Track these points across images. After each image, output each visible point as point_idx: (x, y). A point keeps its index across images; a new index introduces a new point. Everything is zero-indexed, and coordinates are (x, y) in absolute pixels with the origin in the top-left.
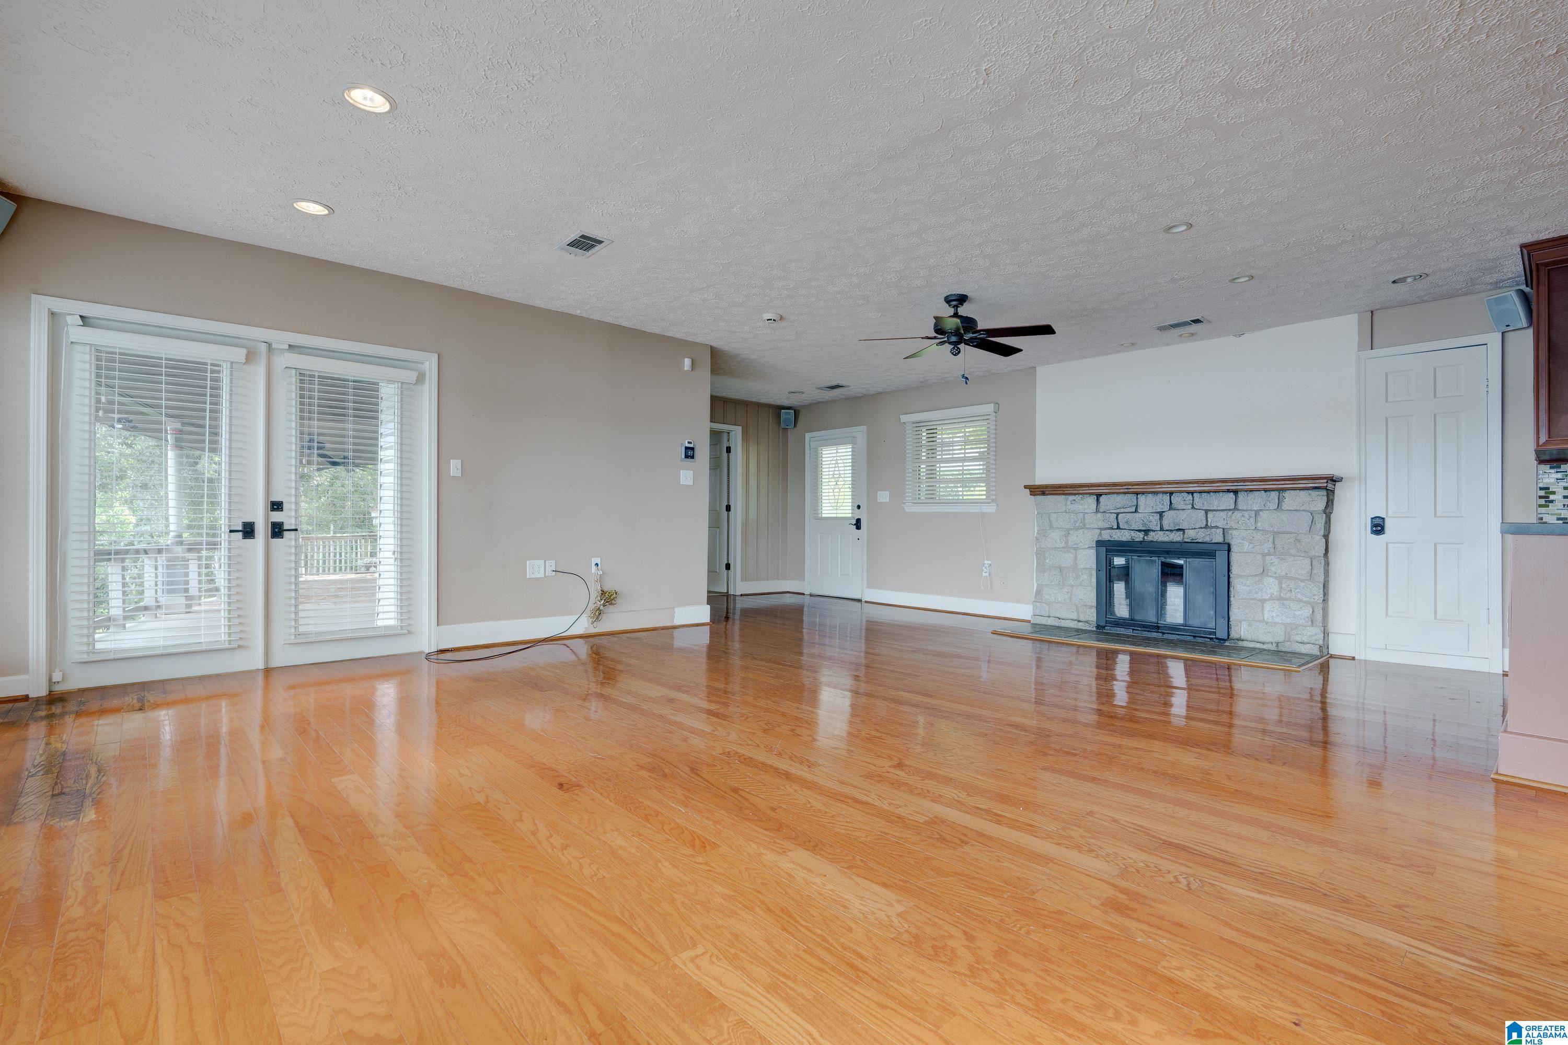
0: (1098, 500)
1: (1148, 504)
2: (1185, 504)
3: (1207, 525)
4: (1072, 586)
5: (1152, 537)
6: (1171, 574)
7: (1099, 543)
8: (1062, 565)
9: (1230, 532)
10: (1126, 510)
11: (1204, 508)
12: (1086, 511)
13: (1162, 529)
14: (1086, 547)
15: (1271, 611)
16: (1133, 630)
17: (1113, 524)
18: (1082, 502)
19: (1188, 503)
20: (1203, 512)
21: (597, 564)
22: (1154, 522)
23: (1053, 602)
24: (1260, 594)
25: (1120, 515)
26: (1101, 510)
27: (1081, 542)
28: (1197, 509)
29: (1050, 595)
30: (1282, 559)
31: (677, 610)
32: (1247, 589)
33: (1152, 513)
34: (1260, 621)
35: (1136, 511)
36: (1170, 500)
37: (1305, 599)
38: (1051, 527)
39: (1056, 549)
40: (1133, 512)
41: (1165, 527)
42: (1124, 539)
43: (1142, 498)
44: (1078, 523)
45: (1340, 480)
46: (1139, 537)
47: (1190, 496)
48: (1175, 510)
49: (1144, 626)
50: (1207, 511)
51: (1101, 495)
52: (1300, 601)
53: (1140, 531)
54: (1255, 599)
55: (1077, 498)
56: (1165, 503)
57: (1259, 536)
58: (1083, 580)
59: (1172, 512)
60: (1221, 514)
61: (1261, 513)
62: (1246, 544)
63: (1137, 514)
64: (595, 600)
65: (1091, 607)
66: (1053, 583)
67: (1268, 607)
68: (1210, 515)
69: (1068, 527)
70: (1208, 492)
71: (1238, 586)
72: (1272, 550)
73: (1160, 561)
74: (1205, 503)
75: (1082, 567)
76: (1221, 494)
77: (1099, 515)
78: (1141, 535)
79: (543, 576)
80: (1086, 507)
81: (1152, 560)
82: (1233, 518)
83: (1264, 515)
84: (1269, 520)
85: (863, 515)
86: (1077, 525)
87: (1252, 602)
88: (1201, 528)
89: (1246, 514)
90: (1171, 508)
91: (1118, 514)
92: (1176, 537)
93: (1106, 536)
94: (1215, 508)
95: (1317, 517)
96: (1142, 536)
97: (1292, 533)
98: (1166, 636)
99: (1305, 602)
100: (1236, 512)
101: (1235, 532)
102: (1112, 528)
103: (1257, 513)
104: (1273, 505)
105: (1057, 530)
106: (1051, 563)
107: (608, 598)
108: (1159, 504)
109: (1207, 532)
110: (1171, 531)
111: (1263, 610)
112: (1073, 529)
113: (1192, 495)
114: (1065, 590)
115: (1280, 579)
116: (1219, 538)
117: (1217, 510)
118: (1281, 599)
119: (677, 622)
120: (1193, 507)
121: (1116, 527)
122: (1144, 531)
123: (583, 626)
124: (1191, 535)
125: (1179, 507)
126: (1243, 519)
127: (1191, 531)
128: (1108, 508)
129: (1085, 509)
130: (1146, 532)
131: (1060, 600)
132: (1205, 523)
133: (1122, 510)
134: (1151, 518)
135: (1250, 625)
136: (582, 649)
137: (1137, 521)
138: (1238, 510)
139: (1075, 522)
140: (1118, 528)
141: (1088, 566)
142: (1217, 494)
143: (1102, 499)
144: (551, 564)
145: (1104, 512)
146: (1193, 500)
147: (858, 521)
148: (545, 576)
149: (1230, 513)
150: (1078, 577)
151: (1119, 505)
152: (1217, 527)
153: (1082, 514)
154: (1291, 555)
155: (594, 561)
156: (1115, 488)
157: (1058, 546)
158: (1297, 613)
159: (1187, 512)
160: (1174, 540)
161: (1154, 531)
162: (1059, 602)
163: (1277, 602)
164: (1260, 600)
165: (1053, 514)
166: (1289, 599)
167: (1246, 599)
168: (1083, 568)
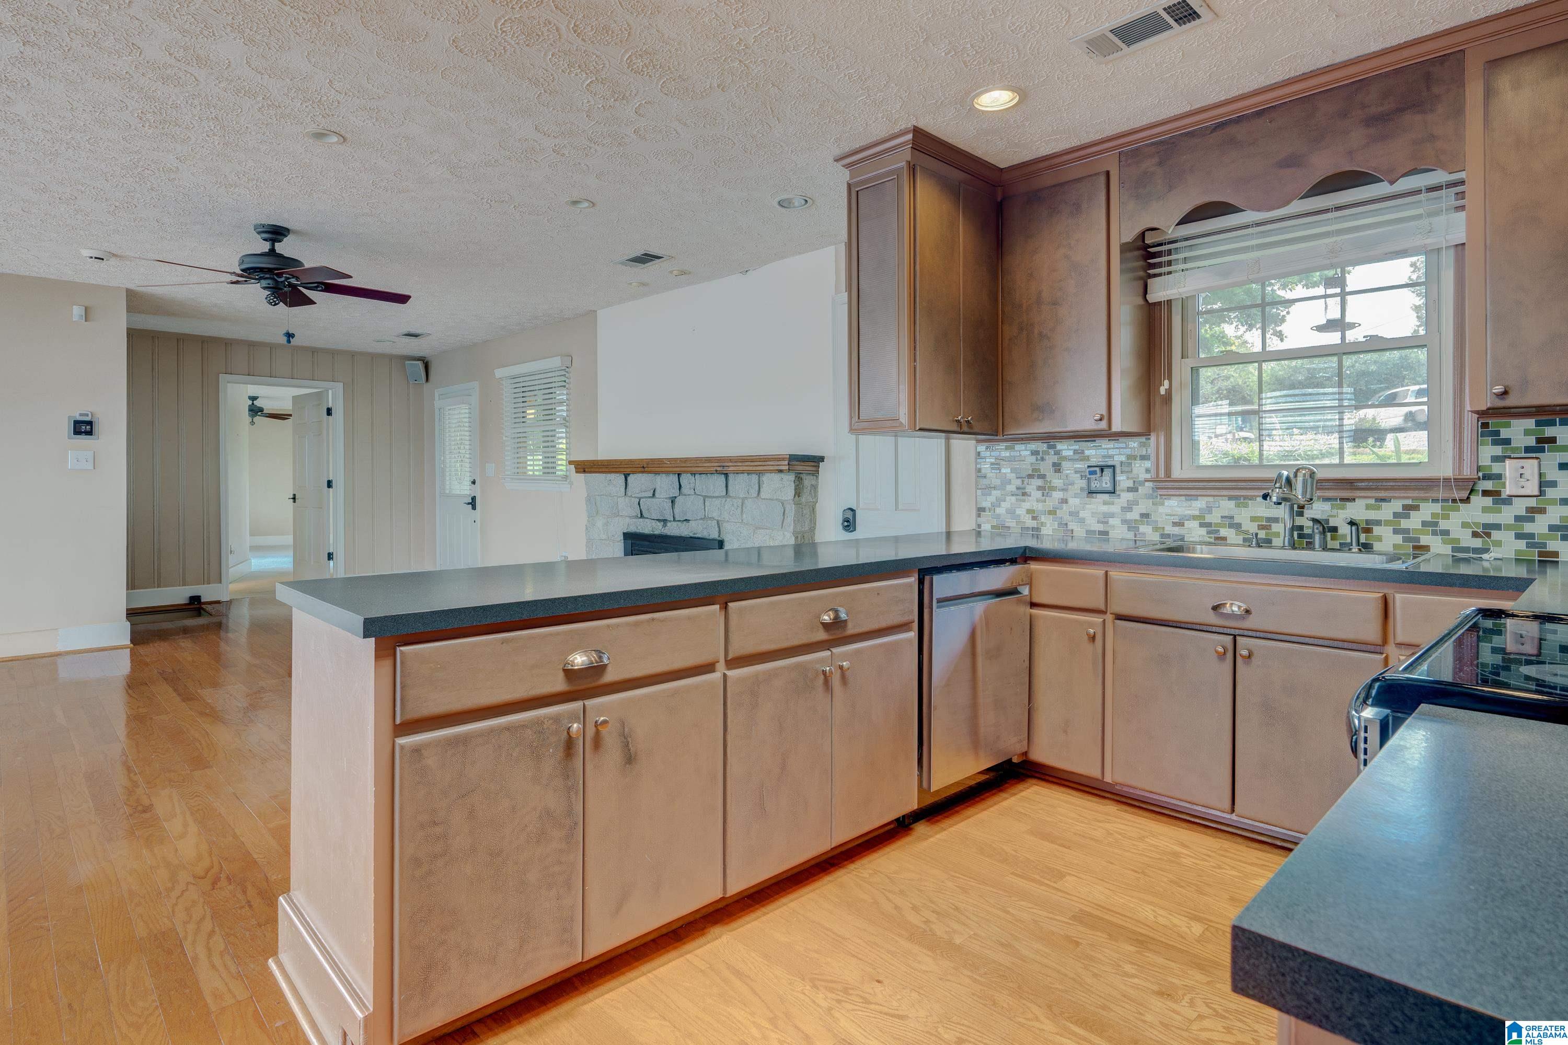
0: (626, 480)
1: (662, 486)
3: (705, 515)
5: (668, 528)
7: (627, 536)
9: (723, 525)
10: (646, 494)
11: (703, 494)
12: (617, 494)
13: (674, 520)
14: (616, 539)
17: (637, 512)
18: (614, 482)
19: (691, 486)
20: (702, 498)
22: (668, 511)
25: (642, 501)
26: (629, 493)
27: (616, 533)
28: (698, 495)
33: (666, 498)
35: (654, 495)
36: (679, 482)
38: (597, 513)
39: (600, 541)
40: (652, 497)
41: (677, 518)
42: (646, 531)
43: (658, 479)
44: (612, 508)
45: (822, 459)
46: (658, 528)
47: (693, 478)
48: (683, 494)
50: (705, 498)
51: (629, 474)
53: (658, 521)
55: (612, 477)
56: (675, 486)
57: (744, 531)
59: (681, 498)
60: (716, 501)
61: (746, 501)
62: (735, 541)
63: (655, 500)
68: (707, 502)
69: (608, 513)
70: (706, 474)
74: (703, 487)
76: (715, 476)
77: (627, 500)
78: (660, 525)
80: (617, 488)
82: (725, 506)
83: (748, 504)
84: (752, 510)
85: (477, 491)
86: (612, 511)
88: (699, 520)
89: (735, 502)
90: (680, 492)
91: (641, 499)
93: (631, 526)
94: (710, 494)
95: (788, 507)
96: (660, 527)
97: (768, 528)
100: (727, 500)
101: (726, 526)
102: (636, 517)
103: (743, 501)
104: (754, 492)
105: (601, 517)
108: (671, 486)
109: (706, 526)
110: (681, 522)
112: (611, 517)
113: (694, 476)
116: (714, 531)
117: (712, 497)
120: (695, 492)
121: (639, 515)
122: (661, 521)
124: (693, 527)
125: (686, 491)
126: (733, 508)
127: (693, 523)
128: (633, 490)
129: (616, 491)
130: (663, 523)
132: (704, 513)
133: (644, 494)
134: (666, 505)
137: (655, 508)
138: (729, 496)
140: (641, 516)
142: (712, 476)
143: (629, 479)
145: (631, 496)
146: (696, 483)
147: (474, 499)
149: (723, 500)
151: (641, 488)
152: (713, 519)
153: (614, 497)
156: (639, 466)
157: (601, 537)
159: (691, 498)
160: (683, 534)
161: (669, 522)
165: (598, 496)
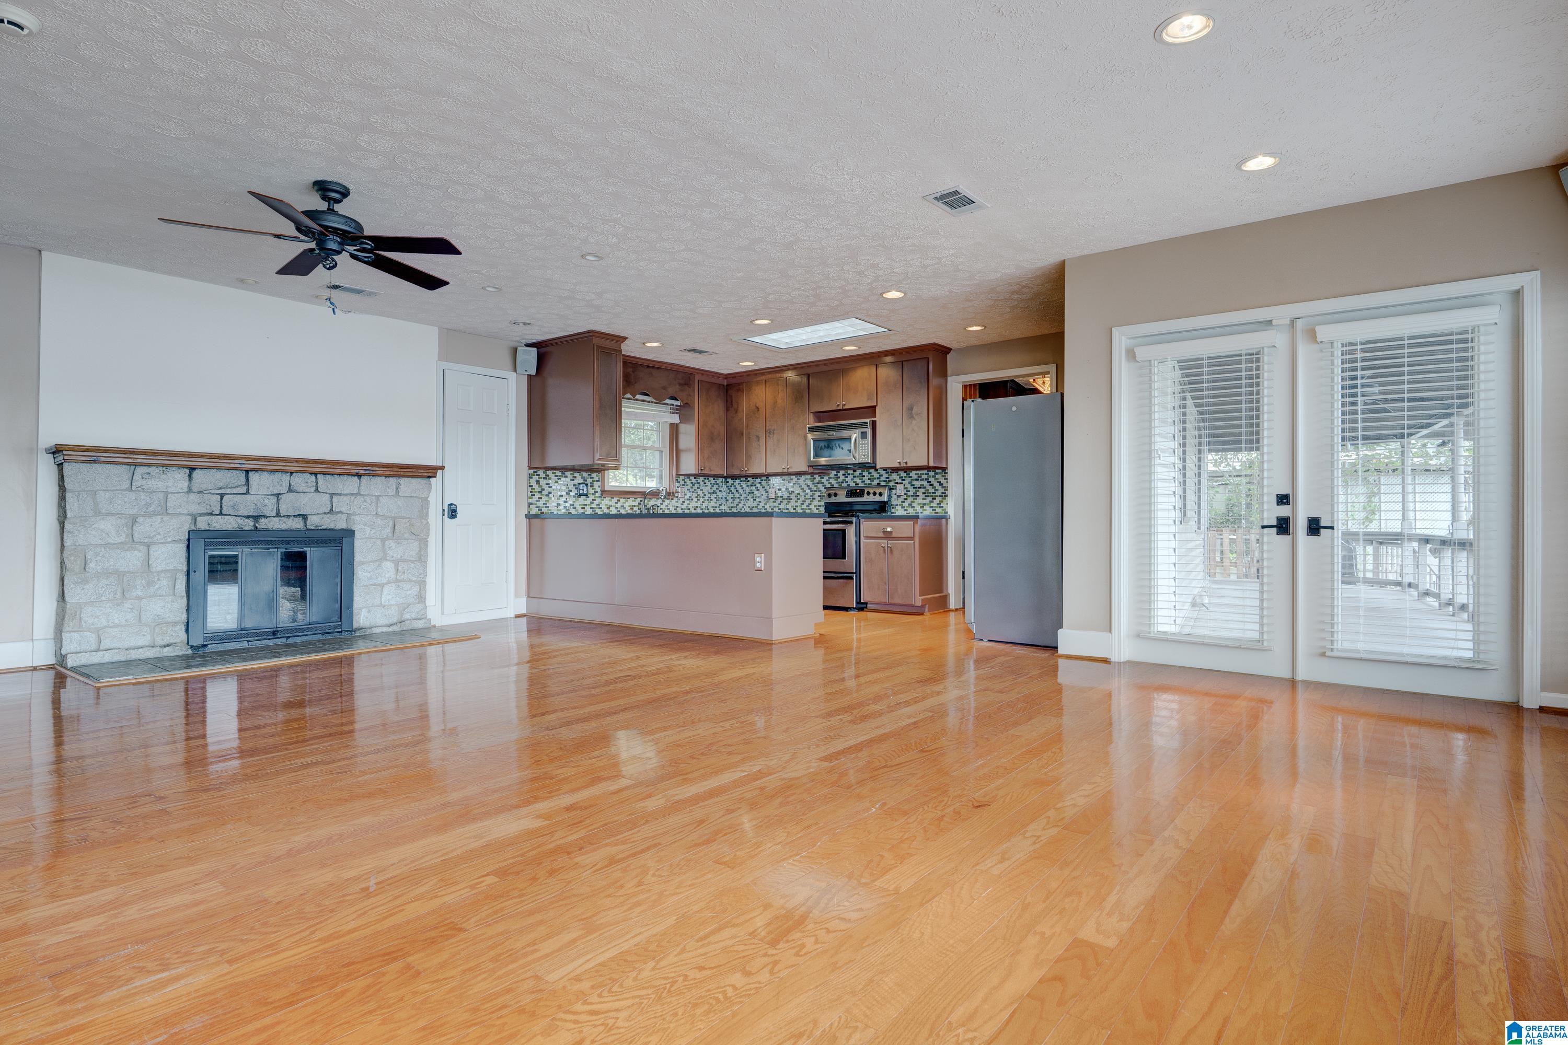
0: (190, 476)
1: (261, 483)
2: (308, 487)
3: (331, 510)
4: (139, 598)
5: (263, 524)
6: (292, 567)
7: (192, 534)
8: (122, 569)
9: (352, 517)
10: (234, 491)
11: (328, 492)
12: (170, 490)
13: (278, 515)
14: (169, 540)
15: (389, 596)
16: (248, 641)
17: (214, 509)
18: (164, 476)
19: (310, 485)
20: (328, 496)
22: (269, 506)
23: (105, 627)
24: (379, 579)
25: (225, 497)
26: (195, 489)
27: (159, 534)
28: (321, 492)
29: (97, 617)
30: (399, 543)
32: (369, 575)
33: (268, 495)
34: (378, 606)
35: (247, 493)
36: (290, 480)
37: (414, 579)
38: (98, 513)
39: (107, 545)
40: (243, 494)
41: (283, 513)
42: (229, 527)
43: (254, 477)
44: (153, 506)
46: (249, 524)
47: (313, 477)
48: (294, 492)
49: (257, 634)
50: (332, 495)
51: (196, 469)
52: (411, 581)
53: (248, 517)
54: (375, 584)
55: (154, 471)
56: (284, 484)
57: (379, 521)
58: (159, 588)
59: (291, 495)
60: (345, 498)
61: (381, 498)
62: (368, 529)
63: (248, 497)
65: (175, 624)
66: (103, 598)
67: (386, 590)
68: (335, 499)
69: (134, 511)
70: (332, 474)
71: (360, 573)
72: (390, 535)
73: (279, 553)
74: (330, 486)
75: (159, 568)
76: (345, 477)
77: (192, 497)
78: (251, 522)
80: (170, 484)
81: (270, 553)
82: (355, 503)
83: (383, 500)
84: (388, 505)
86: (151, 509)
87: (372, 588)
88: (325, 513)
89: (368, 499)
90: (290, 490)
91: (222, 496)
92: (297, 524)
93: (202, 523)
94: (339, 492)
95: (425, 503)
96: (252, 524)
97: (406, 518)
98: (291, 641)
99: (414, 581)
100: (358, 497)
101: (357, 518)
102: (211, 514)
103: (378, 497)
104: (392, 491)
105: (110, 517)
106: (99, 568)
108: (276, 484)
109: (333, 517)
110: (288, 516)
111: (381, 594)
112: (143, 516)
113: (316, 477)
114: (127, 605)
115: (397, 563)
116: (342, 525)
117: (341, 495)
118: (397, 581)
120: (317, 490)
121: (218, 512)
122: (252, 517)
124: (313, 521)
125: (301, 490)
126: (365, 504)
127: (315, 517)
128: (204, 487)
129: (167, 487)
130: (256, 518)
131: (117, 621)
132: (329, 509)
133: (229, 491)
134: (266, 501)
135: (369, 612)
137: (247, 505)
138: (360, 495)
139: (148, 505)
140: (221, 514)
141: (171, 567)
142: (342, 477)
143: (196, 474)
145: (200, 492)
146: (317, 483)
149: (353, 497)
150: (150, 584)
151: (221, 484)
152: (341, 512)
153: (161, 496)
154: (405, 539)
156: (221, 461)
157: (110, 541)
158: (408, 593)
159: (309, 495)
160: (294, 528)
161: (266, 517)
162: (117, 626)
163: (393, 584)
164: (379, 585)
165: (102, 493)
166: (403, 581)
167: (366, 585)
168: (162, 571)
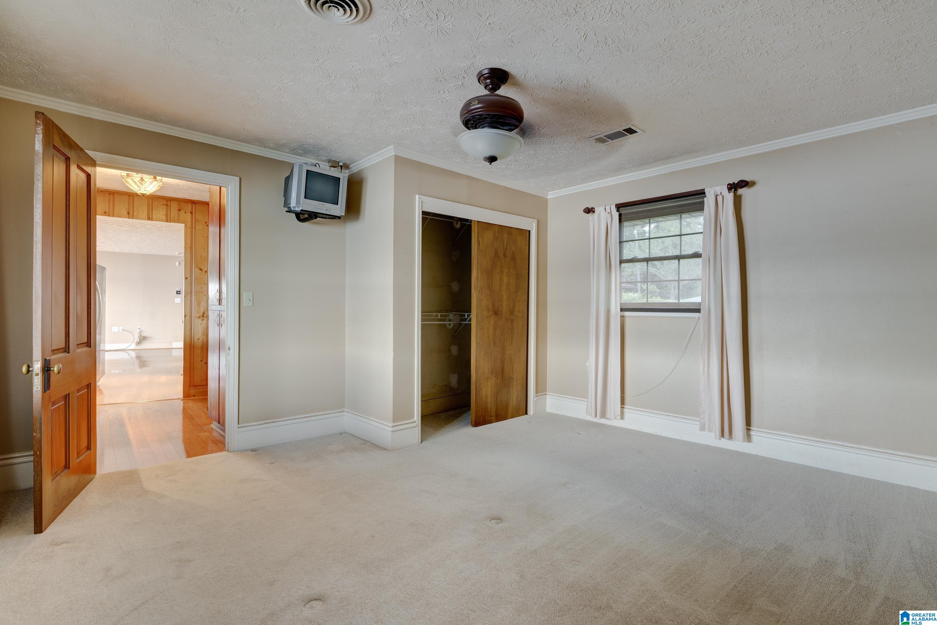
21: (139, 328)
31: (173, 343)
64: (137, 339)
79: (118, 331)
107: (142, 339)
119: (173, 347)
123: (133, 346)
136: (133, 354)
144: (121, 328)
148: (119, 331)
155: (138, 327)
